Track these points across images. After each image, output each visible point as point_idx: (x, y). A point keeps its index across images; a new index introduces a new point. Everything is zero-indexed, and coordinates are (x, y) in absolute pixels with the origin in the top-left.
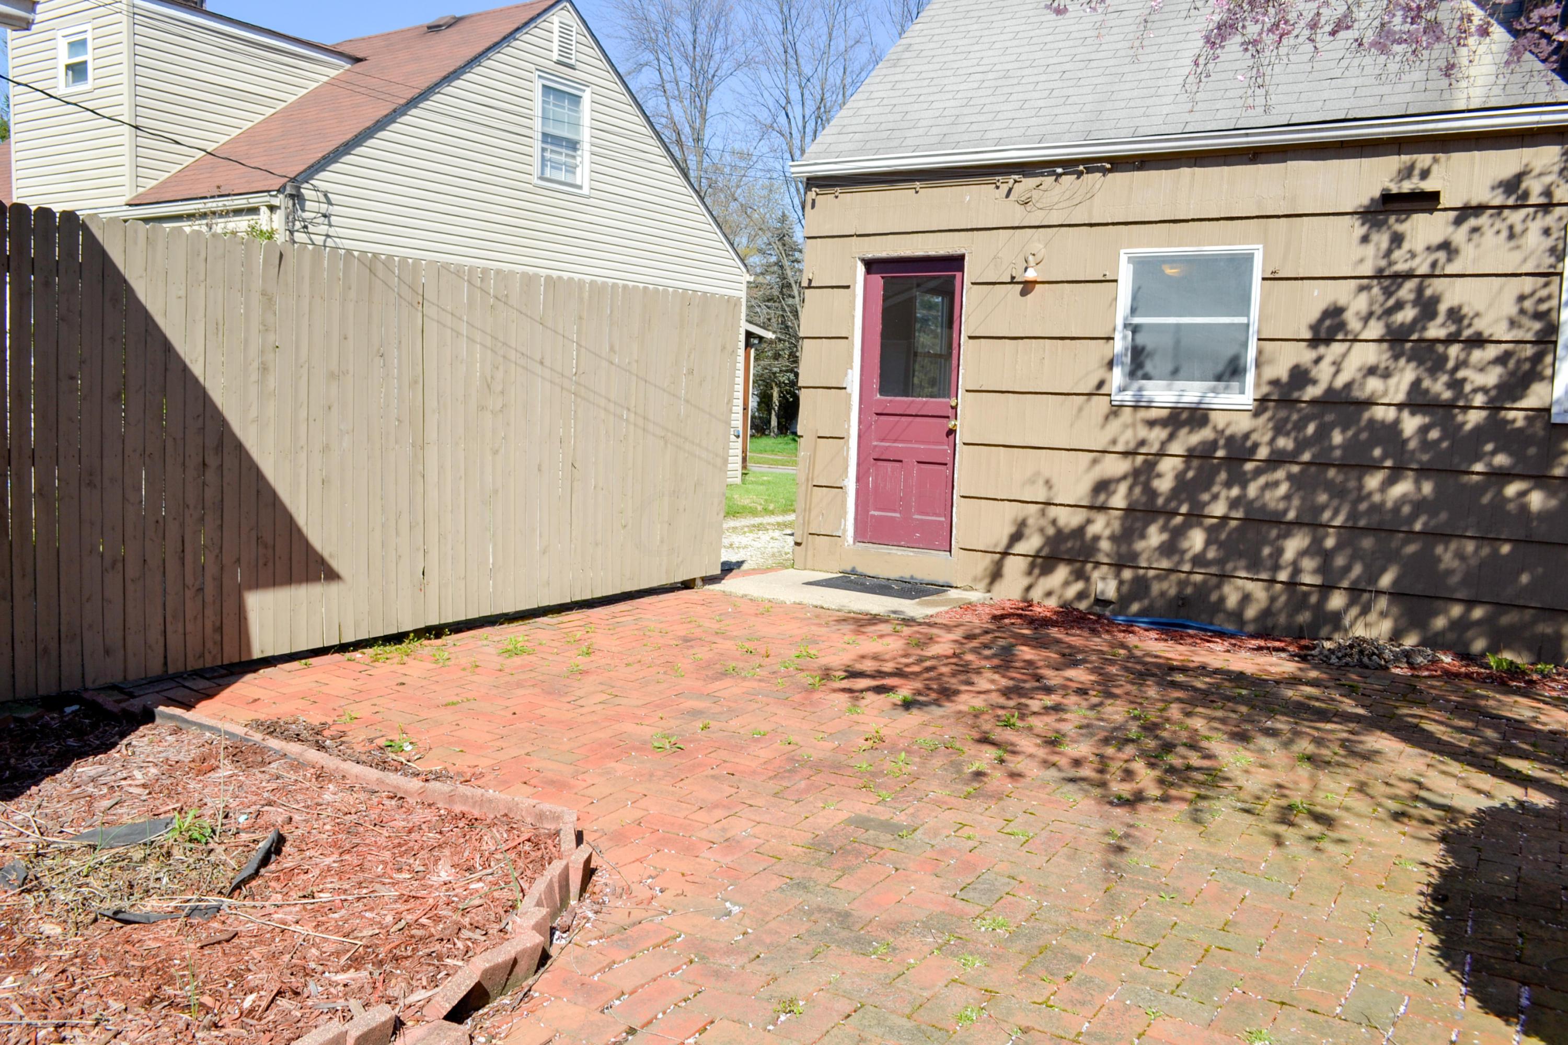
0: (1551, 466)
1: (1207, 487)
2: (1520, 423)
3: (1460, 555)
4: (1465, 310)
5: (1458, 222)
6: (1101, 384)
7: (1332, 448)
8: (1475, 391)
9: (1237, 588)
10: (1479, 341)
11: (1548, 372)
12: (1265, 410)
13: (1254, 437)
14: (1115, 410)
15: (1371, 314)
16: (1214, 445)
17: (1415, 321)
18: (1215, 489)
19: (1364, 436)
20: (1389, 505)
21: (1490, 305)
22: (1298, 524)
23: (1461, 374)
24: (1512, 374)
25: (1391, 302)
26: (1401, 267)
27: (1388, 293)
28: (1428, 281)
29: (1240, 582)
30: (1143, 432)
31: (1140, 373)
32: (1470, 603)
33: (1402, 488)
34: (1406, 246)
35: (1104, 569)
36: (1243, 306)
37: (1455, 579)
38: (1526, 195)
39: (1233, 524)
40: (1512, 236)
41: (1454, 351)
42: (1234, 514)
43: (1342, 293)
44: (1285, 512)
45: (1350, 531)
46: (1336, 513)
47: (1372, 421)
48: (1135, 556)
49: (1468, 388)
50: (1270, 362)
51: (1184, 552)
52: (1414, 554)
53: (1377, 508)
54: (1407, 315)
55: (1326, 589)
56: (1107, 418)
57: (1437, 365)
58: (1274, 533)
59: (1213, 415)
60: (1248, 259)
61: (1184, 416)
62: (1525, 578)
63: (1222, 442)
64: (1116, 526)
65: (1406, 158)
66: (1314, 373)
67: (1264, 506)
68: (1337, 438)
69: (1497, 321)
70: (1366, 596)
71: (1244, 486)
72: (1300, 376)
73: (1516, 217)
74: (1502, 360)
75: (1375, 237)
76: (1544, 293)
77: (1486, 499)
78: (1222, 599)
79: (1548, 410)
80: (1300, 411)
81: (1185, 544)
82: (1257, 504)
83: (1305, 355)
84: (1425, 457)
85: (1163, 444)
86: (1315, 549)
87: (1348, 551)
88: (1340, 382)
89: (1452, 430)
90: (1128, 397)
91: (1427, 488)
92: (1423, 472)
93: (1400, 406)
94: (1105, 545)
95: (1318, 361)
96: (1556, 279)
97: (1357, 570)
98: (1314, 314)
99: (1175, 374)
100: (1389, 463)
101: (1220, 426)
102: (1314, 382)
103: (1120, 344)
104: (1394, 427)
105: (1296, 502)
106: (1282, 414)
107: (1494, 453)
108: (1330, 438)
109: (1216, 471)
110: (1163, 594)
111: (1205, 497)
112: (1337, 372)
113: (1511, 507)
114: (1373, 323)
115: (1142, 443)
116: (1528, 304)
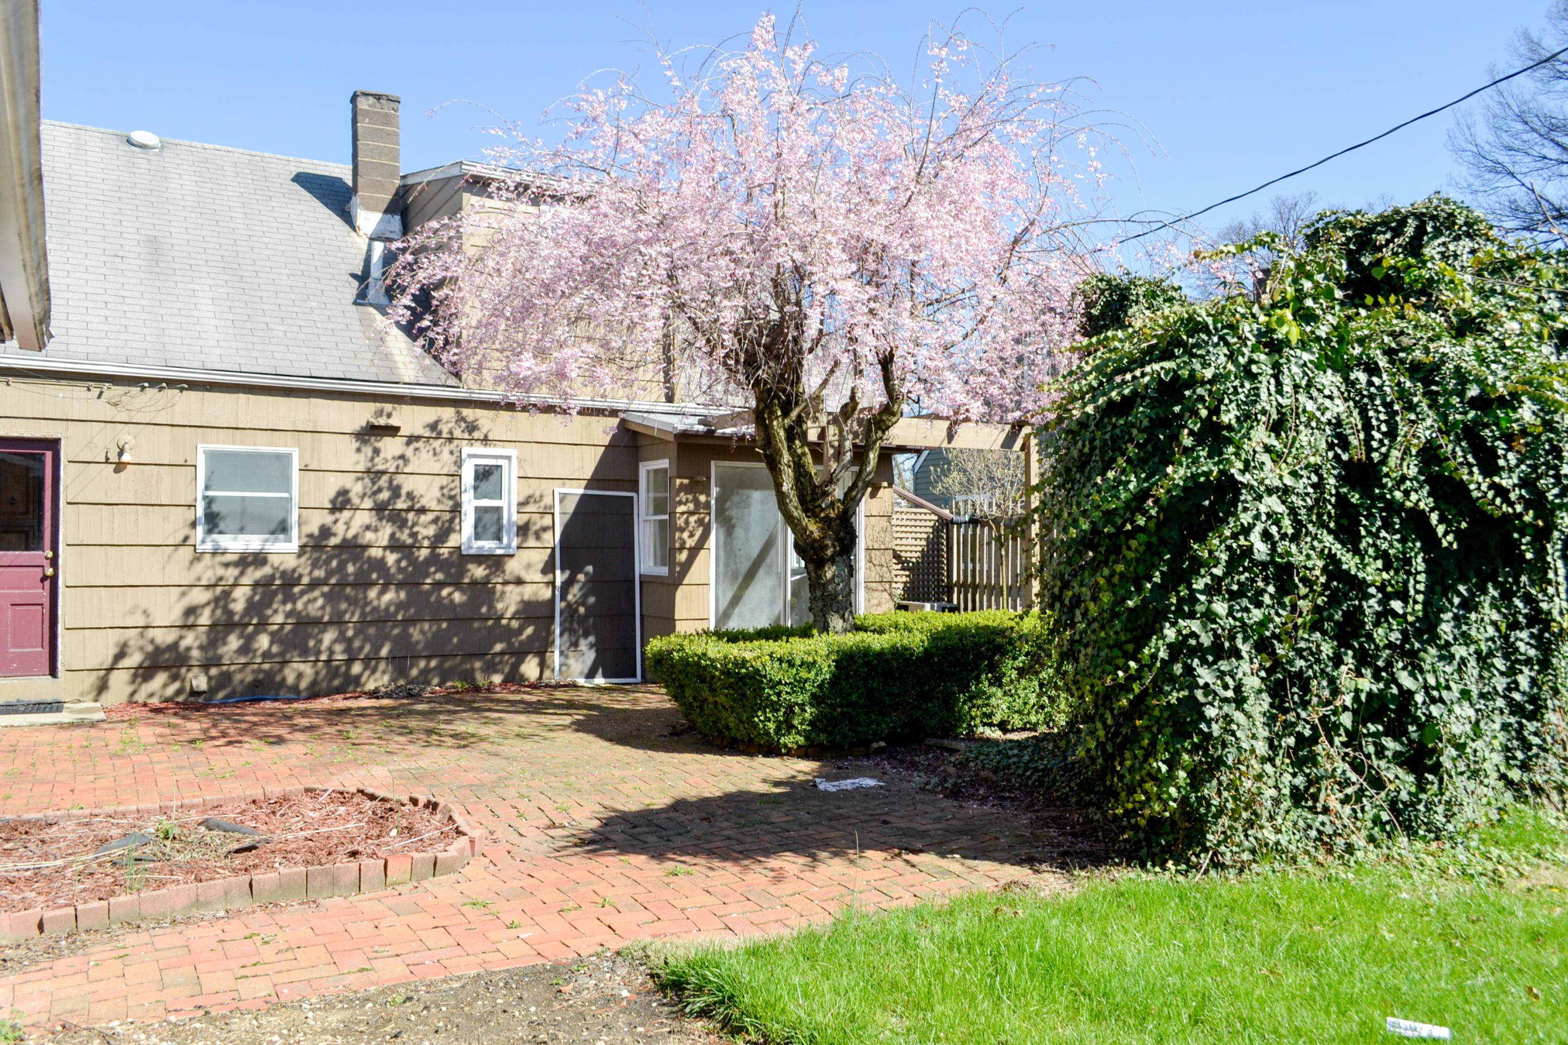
0: (462, 578)
1: (269, 606)
2: (446, 556)
3: (422, 632)
4: (415, 493)
5: (408, 444)
6: (186, 538)
7: (348, 575)
8: (424, 538)
9: (294, 670)
10: (423, 511)
11: (458, 528)
12: (305, 553)
13: (300, 570)
14: (198, 557)
15: (365, 495)
16: (273, 577)
17: (390, 499)
18: (275, 606)
19: (366, 567)
20: (383, 606)
21: (428, 491)
22: (331, 623)
23: (415, 529)
24: (441, 529)
25: (376, 488)
26: (380, 467)
27: (374, 483)
28: (394, 476)
29: (295, 665)
30: (220, 571)
31: (216, 530)
32: (429, 658)
33: (389, 596)
34: (382, 455)
35: (196, 670)
36: (287, 487)
37: (420, 646)
38: (440, 433)
39: (288, 628)
40: (435, 454)
41: (411, 516)
42: (290, 621)
43: (347, 481)
44: (322, 617)
45: (363, 623)
46: (353, 614)
47: (369, 558)
48: (220, 657)
49: (420, 537)
50: (306, 523)
51: (255, 651)
52: (398, 635)
53: (376, 609)
54: (385, 495)
55: (350, 661)
56: (192, 562)
57: (403, 524)
58: (316, 630)
59: (270, 557)
60: (288, 456)
61: (250, 559)
62: (455, 640)
63: (278, 575)
64: (204, 639)
65: (378, 405)
66: (334, 530)
67: (308, 614)
68: (351, 569)
69: (431, 500)
70: (373, 663)
71: (294, 603)
72: (326, 532)
73: (437, 444)
74: (435, 521)
75: (364, 449)
76: (452, 485)
77: (433, 599)
78: (284, 679)
79: (459, 548)
80: (326, 552)
81: (256, 646)
82: (304, 613)
83: (328, 519)
84: (400, 577)
85: (236, 579)
86: (341, 638)
87: (361, 637)
88: (350, 534)
89: (413, 561)
90: (208, 546)
91: (403, 595)
92: (400, 585)
93: (385, 548)
94: (195, 653)
95: (336, 522)
96: (457, 478)
97: (367, 648)
98: (332, 494)
99: (242, 530)
100: (381, 581)
101: (276, 565)
102: (335, 535)
103: (200, 512)
104: (382, 562)
105: (328, 609)
106: (315, 555)
107: (435, 573)
108: (345, 568)
109: (275, 593)
110: (242, 681)
111: (269, 612)
112: (348, 528)
113: (446, 601)
114: (366, 499)
115: (221, 579)
116: (445, 491)
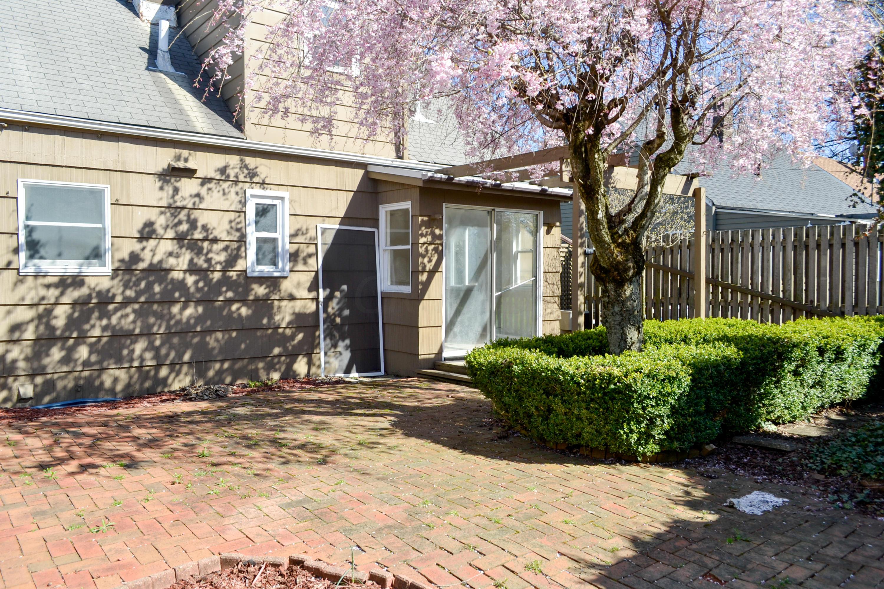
0: (248, 295)
1: (87, 321)
2: (235, 278)
3: (217, 340)
4: (209, 226)
5: (202, 184)
6: (9, 263)
7: (155, 294)
8: (216, 263)
9: (110, 375)
10: (215, 240)
11: (243, 254)
12: (117, 276)
13: (113, 291)
14: (21, 279)
15: (167, 226)
16: (90, 296)
17: (188, 230)
18: (92, 322)
19: (170, 287)
20: (184, 320)
21: (219, 224)
22: (141, 335)
23: (210, 256)
24: (230, 255)
25: (176, 220)
26: (179, 204)
27: (174, 216)
28: (192, 211)
29: (111, 371)
30: (43, 292)
31: (37, 256)
32: (222, 361)
33: (189, 311)
34: (180, 194)
35: (22, 379)
36: (100, 218)
37: (216, 352)
38: (228, 176)
39: (105, 340)
40: (224, 194)
41: (206, 244)
42: (106, 334)
43: (152, 215)
44: (134, 329)
45: (168, 335)
46: (160, 327)
47: (172, 279)
48: (44, 367)
49: (213, 262)
50: (118, 250)
51: (76, 360)
52: (197, 343)
53: (179, 322)
54: (184, 227)
55: (158, 367)
56: (15, 284)
57: (199, 251)
58: (128, 342)
59: (87, 280)
60: (101, 192)
61: (69, 281)
62: (243, 346)
63: (94, 295)
64: (28, 351)
65: (177, 150)
66: (142, 255)
67: (122, 328)
68: (157, 289)
69: (222, 232)
70: (178, 367)
71: (109, 318)
72: (135, 258)
73: (225, 185)
74: (226, 249)
75: (166, 188)
76: (238, 220)
77: (225, 313)
78: (102, 383)
79: (245, 271)
80: (136, 275)
81: (76, 356)
82: (117, 328)
83: (137, 247)
84: (198, 295)
85: (57, 298)
86: (151, 347)
87: (167, 346)
88: (156, 260)
89: (208, 282)
90: (31, 270)
91: (200, 309)
92: (198, 302)
93: (185, 271)
94: (21, 364)
95: (143, 249)
96: (242, 214)
97: (173, 354)
98: (140, 225)
99: (59, 256)
100: (183, 299)
101: (92, 286)
102: (143, 260)
103: (22, 239)
104: (182, 282)
105: (139, 324)
106: (127, 277)
107: (226, 291)
108: (153, 289)
109: (91, 311)
110: (65, 387)
111: (87, 327)
112: (154, 255)
113: (235, 315)
114: (169, 230)
115: (43, 298)
116: (233, 224)
